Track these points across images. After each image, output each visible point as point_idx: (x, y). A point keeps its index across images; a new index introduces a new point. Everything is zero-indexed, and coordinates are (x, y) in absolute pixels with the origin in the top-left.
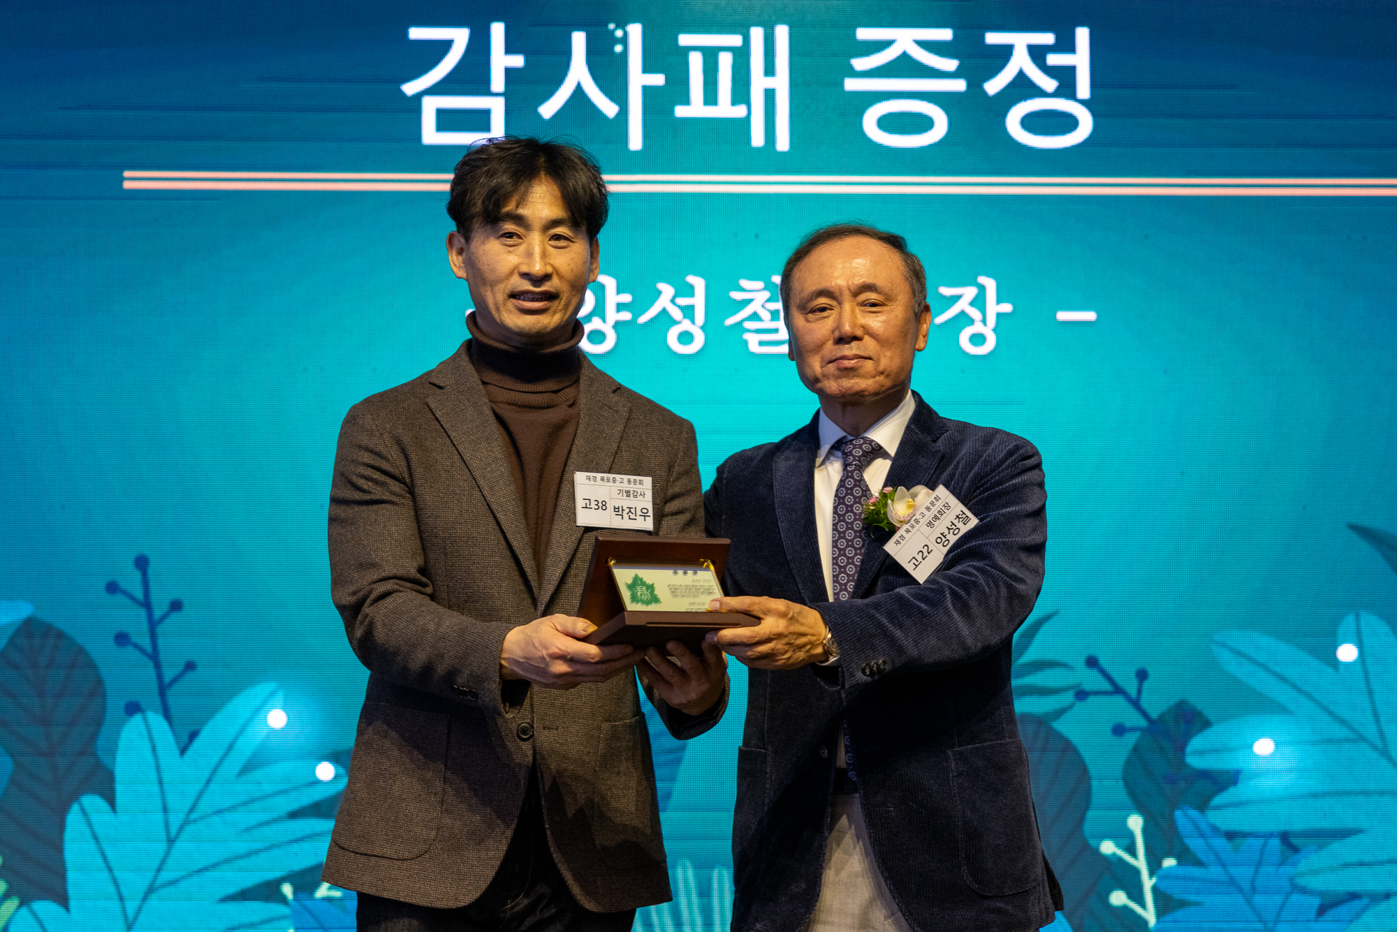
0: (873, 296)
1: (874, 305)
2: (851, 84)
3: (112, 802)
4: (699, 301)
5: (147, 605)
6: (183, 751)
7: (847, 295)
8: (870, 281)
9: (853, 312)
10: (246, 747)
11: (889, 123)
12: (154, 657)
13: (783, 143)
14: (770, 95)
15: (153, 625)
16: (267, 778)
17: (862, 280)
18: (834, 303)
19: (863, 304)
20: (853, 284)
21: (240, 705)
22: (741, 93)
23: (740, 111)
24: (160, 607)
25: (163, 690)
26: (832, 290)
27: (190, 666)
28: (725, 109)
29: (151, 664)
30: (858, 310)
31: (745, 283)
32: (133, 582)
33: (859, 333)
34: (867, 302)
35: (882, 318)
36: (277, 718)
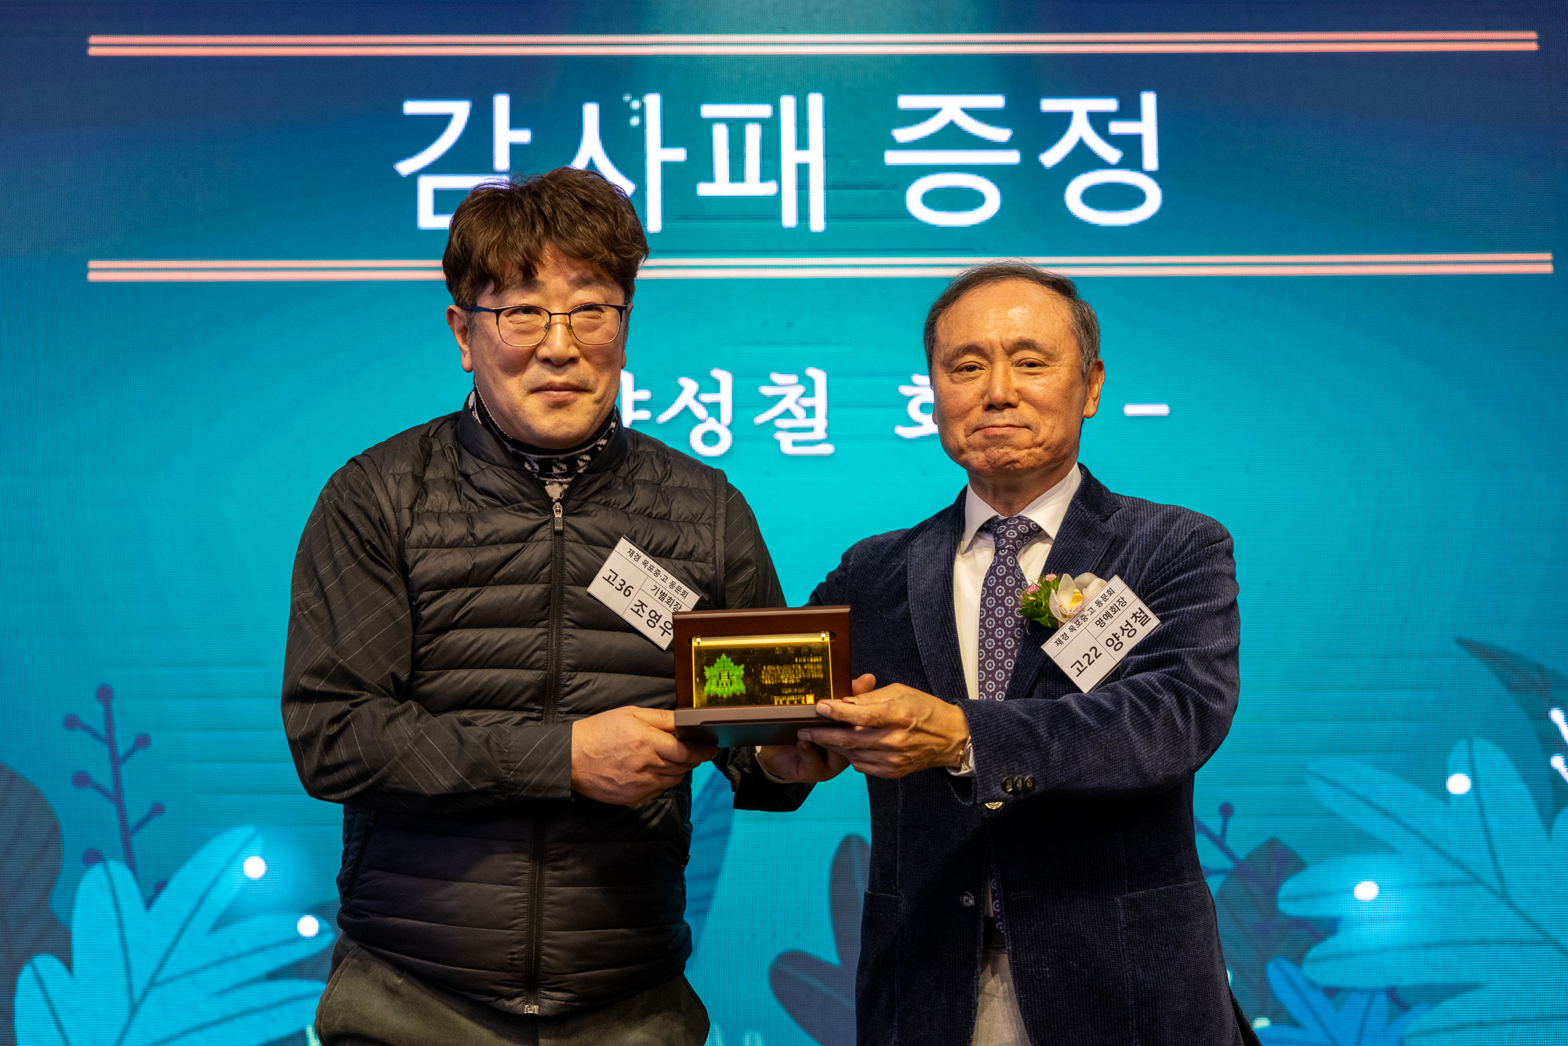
0: (1031, 355)
1: (1032, 365)
2: (892, 158)
3: (68, 964)
4: (725, 397)
5: (110, 742)
6: (148, 904)
7: (999, 353)
8: (1028, 336)
9: (1006, 373)
10: (220, 899)
11: (935, 199)
12: (117, 797)
13: (817, 222)
14: (803, 170)
15: (116, 762)
16: (242, 935)
17: (1018, 335)
18: (984, 362)
19: (1019, 364)
20: (1007, 340)
21: (214, 852)
22: (771, 169)
23: (770, 188)
24: (124, 742)
25: (126, 836)
26: (982, 346)
27: (157, 809)
28: (753, 186)
29: (114, 809)
30: (1012, 371)
31: (776, 377)
32: (94, 715)
33: (1013, 398)
34: (1024, 361)
35: (1041, 380)
36: (254, 867)
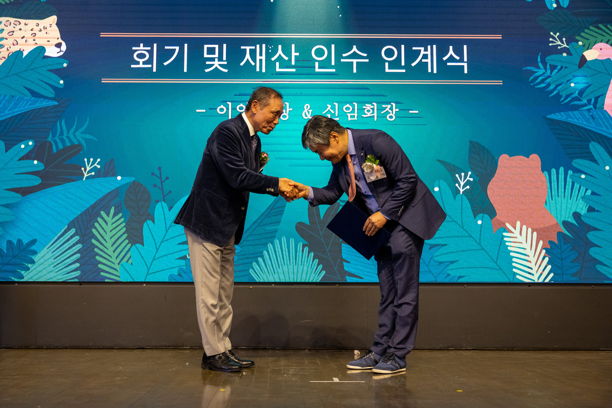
3: (154, 222)
5: (161, 178)
6: (169, 210)
12: (162, 190)
15: (162, 182)
24: (163, 179)
25: (164, 197)
27: (170, 192)
29: (161, 192)
32: (157, 173)
